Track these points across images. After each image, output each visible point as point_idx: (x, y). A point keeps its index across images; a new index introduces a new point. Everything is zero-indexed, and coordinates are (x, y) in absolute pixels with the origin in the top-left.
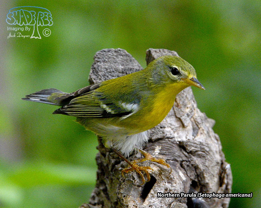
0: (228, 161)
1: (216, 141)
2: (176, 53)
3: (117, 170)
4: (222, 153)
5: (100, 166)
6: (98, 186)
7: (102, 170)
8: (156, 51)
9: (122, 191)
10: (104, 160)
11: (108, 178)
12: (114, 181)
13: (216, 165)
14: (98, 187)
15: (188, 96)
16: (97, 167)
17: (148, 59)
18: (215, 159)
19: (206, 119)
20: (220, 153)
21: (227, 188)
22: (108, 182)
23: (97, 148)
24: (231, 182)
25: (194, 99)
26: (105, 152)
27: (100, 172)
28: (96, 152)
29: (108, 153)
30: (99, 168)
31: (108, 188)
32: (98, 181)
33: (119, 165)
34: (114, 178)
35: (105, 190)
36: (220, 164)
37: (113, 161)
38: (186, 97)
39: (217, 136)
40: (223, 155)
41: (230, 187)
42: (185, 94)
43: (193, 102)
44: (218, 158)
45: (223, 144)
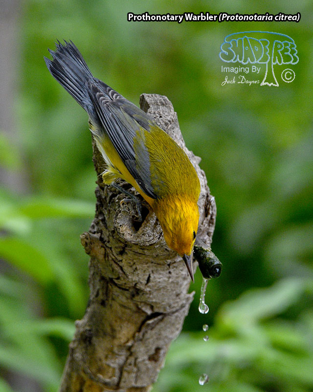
0: (213, 194)
1: (202, 176)
2: (166, 98)
3: (114, 202)
4: (207, 187)
5: (99, 198)
6: (97, 216)
7: (101, 202)
8: (148, 96)
9: (118, 221)
10: (102, 194)
11: (106, 209)
12: (111, 212)
13: (202, 198)
14: (97, 218)
15: (177, 136)
16: (96, 199)
17: (142, 103)
18: (201, 193)
19: (193, 156)
20: (205, 187)
21: (211, 218)
22: (106, 212)
23: (96, 183)
24: (215, 213)
25: (182, 138)
26: (103, 186)
27: (99, 203)
28: (95, 186)
29: (106, 187)
30: (98, 201)
31: (106, 218)
32: (97, 212)
33: (116, 198)
34: (111, 209)
35: (103, 220)
36: (205, 197)
37: (110, 194)
38: (176, 137)
39: (203, 172)
40: (209, 189)
41: (214, 217)
42: (175, 134)
43: (181, 141)
44: (203, 191)
45: (208, 179)
